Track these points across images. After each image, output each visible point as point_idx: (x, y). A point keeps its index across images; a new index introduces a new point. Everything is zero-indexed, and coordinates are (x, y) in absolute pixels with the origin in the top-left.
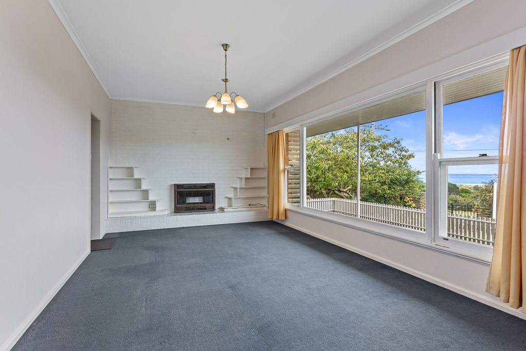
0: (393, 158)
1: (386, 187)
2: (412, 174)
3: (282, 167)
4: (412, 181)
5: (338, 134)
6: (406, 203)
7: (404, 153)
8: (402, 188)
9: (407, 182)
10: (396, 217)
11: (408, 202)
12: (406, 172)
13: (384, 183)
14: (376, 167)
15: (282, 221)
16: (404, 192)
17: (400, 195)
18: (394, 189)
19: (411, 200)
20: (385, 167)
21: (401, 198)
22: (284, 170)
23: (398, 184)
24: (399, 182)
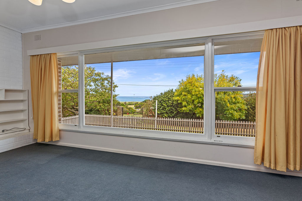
1: (101, 104)
3: (55, 89)
5: (72, 68)
8: (109, 105)
10: (107, 122)
13: (99, 102)
14: (97, 92)
15: (58, 141)
17: (107, 109)
22: (58, 92)
23: (106, 102)
24: (107, 101)
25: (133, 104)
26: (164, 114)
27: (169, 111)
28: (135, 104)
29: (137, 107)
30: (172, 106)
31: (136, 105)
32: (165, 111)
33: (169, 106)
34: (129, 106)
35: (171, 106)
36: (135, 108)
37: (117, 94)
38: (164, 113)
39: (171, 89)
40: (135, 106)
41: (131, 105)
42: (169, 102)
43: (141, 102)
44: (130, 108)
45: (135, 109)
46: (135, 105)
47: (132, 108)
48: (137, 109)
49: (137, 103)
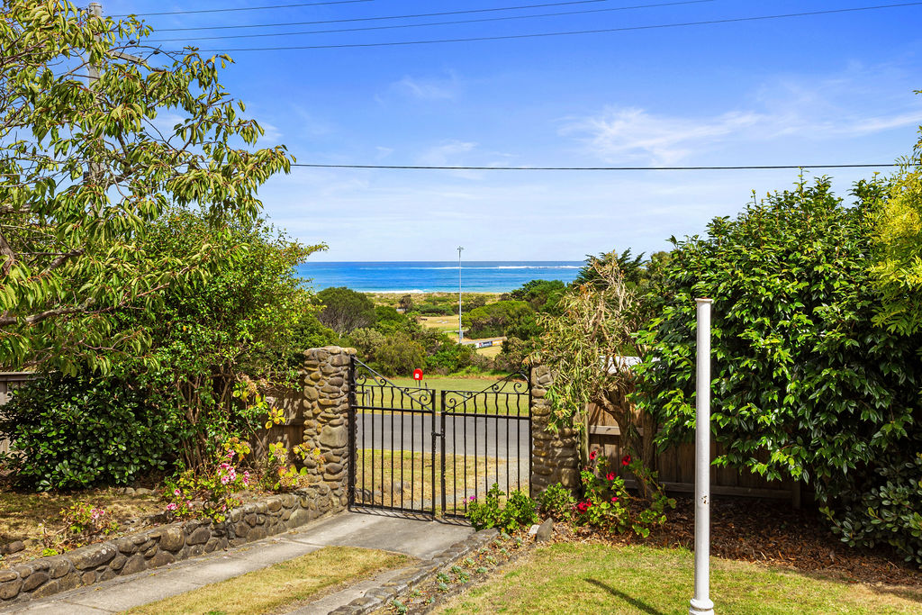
0: (183, 169)
2: (270, 261)
4: (269, 297)
6: (242, 405)
7: (236, 143)
8: (224, 335)
9: (246, 301)
11: (251, 399)
12: (243, 252)
16: (231, 354)
17: (215, 369)
18: (186, 339)
19: (262, 393)
20: (133, 216)
21: (218, 385)
23: (205, 312)
24: (209, 301)
25: (455, 310)
26: (766, 442)
27: (818, 408)
28: (467, 309)
29: (476, 330)
30: (853, 356)
31: (475, 313)
32: (772, 405)
33: (822, 360)
34: (429, 323)
35: (840, 357)
36: (465, 335)
37: (305, 243)
38: (768, 431)
39: (811, 183)
40: (464, 325)
41: (440, 312)
42: (817, 320)
43: (504, 297)
44: (432, 337)
45: (465, 342)
46: (467, 316)
47: (445, 338)
48: (477, 343)
49: (480, 301)
